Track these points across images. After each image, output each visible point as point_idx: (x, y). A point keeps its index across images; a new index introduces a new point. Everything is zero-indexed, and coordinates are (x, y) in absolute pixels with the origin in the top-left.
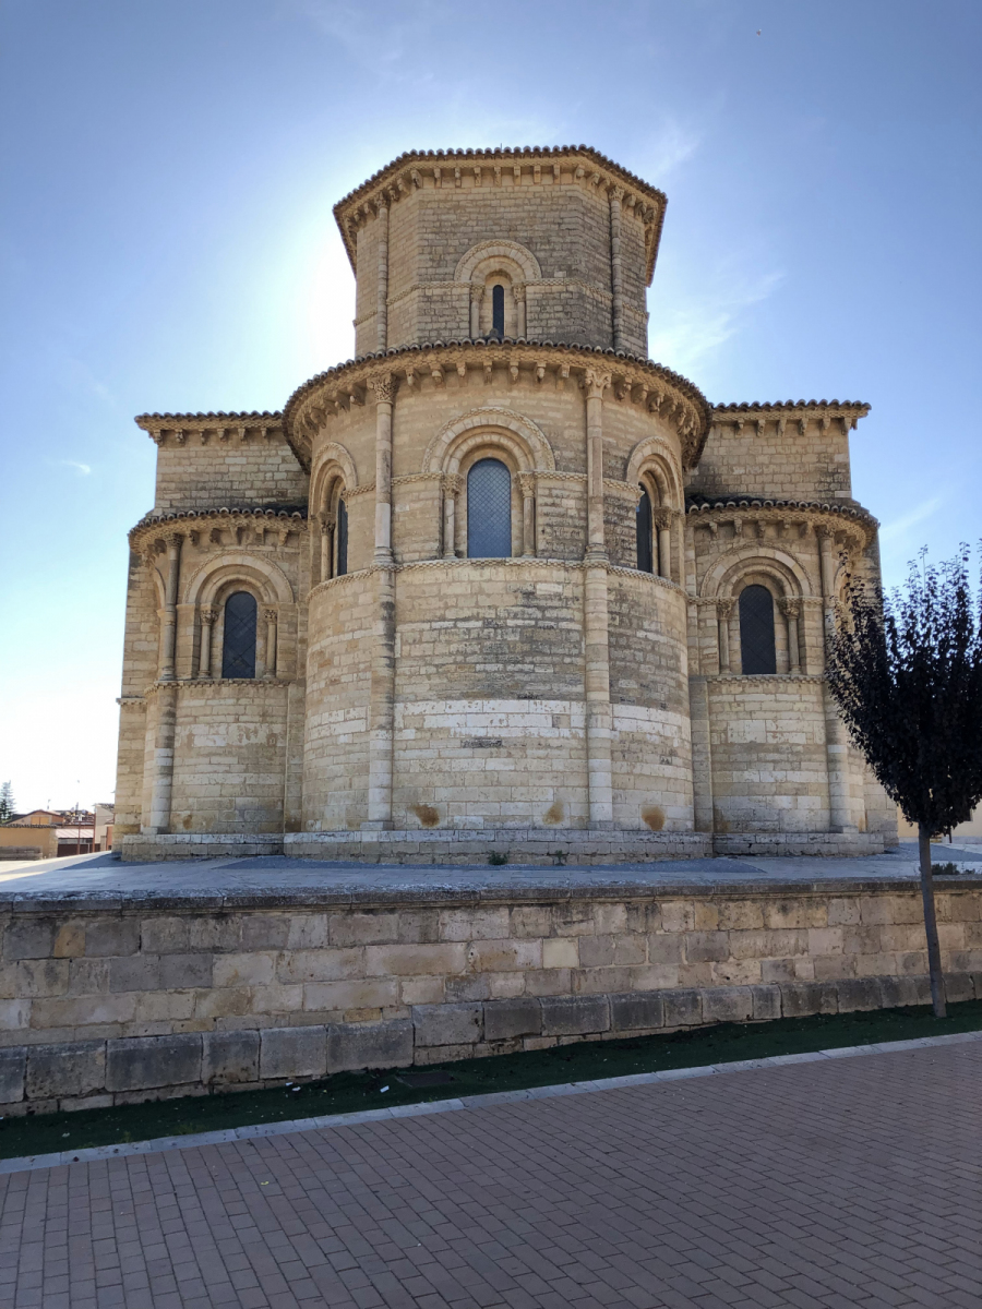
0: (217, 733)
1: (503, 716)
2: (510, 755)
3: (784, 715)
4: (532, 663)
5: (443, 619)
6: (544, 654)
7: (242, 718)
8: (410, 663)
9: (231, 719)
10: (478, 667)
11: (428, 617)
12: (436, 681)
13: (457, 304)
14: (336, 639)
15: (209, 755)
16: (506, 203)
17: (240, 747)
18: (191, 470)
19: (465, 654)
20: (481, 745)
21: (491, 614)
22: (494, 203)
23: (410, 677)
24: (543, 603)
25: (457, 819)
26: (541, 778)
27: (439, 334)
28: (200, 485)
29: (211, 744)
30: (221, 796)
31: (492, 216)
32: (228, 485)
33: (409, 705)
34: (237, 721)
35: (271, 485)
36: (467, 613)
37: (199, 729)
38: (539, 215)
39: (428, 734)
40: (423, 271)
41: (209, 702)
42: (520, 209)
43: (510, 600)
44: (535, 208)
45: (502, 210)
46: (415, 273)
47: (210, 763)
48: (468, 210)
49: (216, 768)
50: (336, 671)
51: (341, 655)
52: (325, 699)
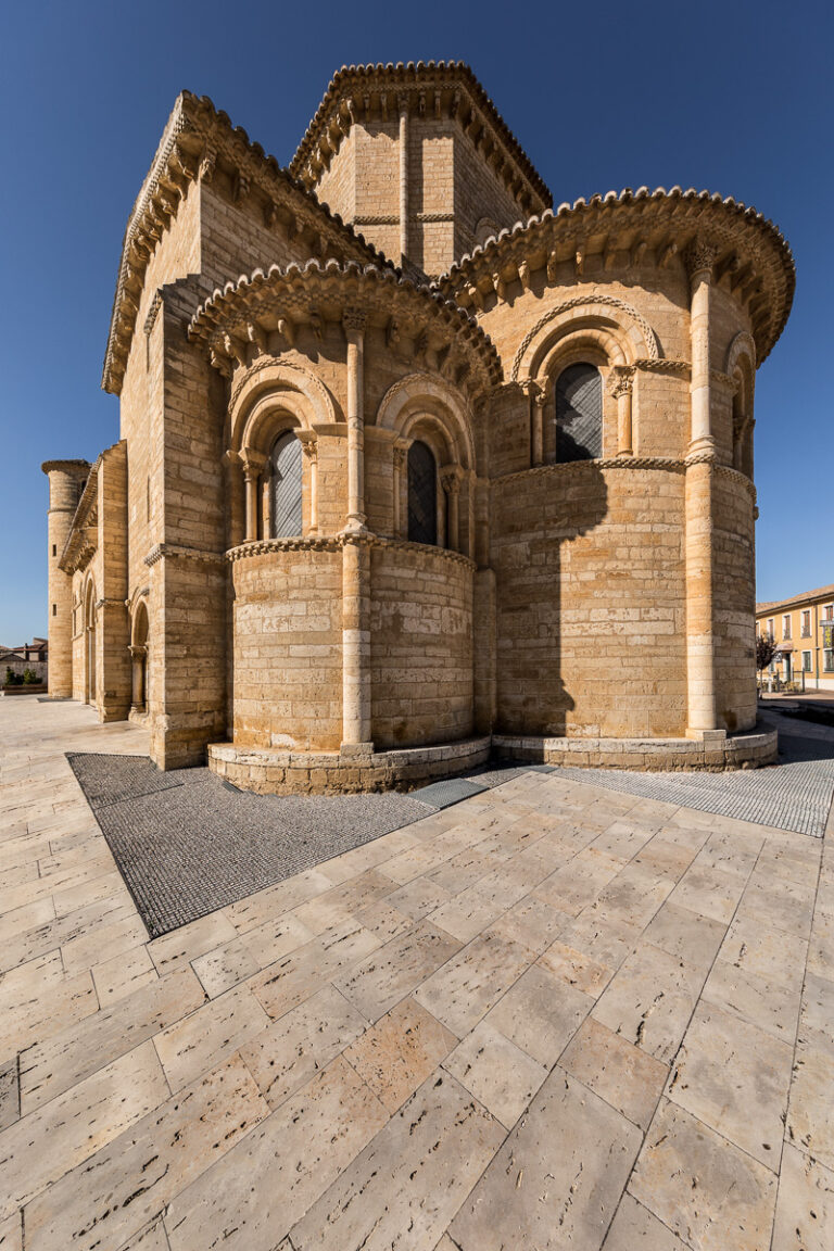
0: (430, 617)
5: (736, 531)
8: (717, 570)
9: (443, 600)
11: (728, 527)
14: (617, 527)
15: (424, 644)
16: (500, 198)
17: (451, 637)
22: (496, 192)
23: (717, 583)
25: (745, 721)
29: (424, 630)
30: (438, 696)
31: (494, 201)
33: (716, 612)
34: (448, 604)
37: (409, 609)
39: (731, 643)
41: (420, 575)
45: (498, 202)
47: (426, 656)
48: (481, 179)
49: (431, 661)
50: (619, 563)
51: (630, 547)
52: (597, 593)
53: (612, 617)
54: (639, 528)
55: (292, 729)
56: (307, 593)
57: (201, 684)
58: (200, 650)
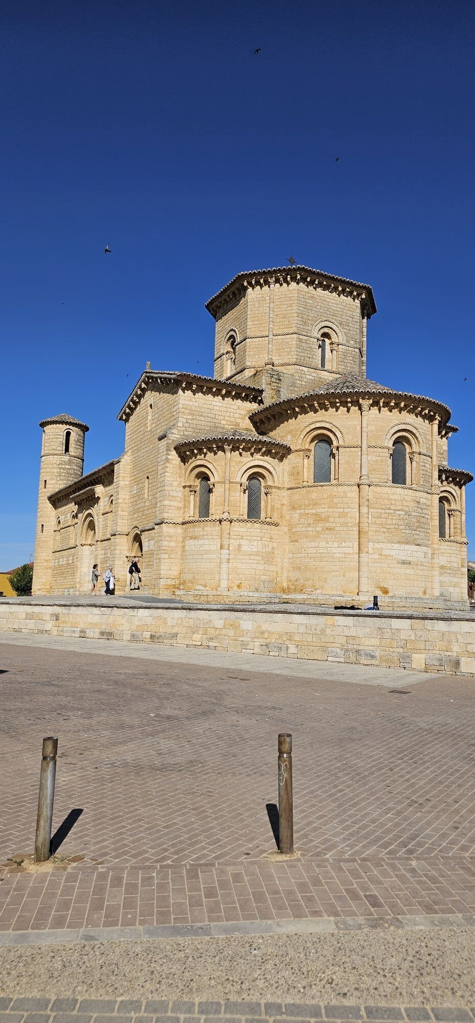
0: (253, 545)
1: (411, 552)
2: (413, 568)
3: (452, 555)
4: (419, 531)
5: (389, 509)
6: (423, 528)
7: (263, 539)
8: (376, 526)
9: (259, 538)
10: (403, 531)
11: (384, 507)
12: (387, 535)
13: (313, 346)
14: (331, 510)
15: (250, 555)
16: (332, 301)
17: (262, 552)
18: (196, 404)
19: (398, 525)
20: (404, 563)
21: (407, 509)
22: (328, 300)
23: (376, 532)
24: (422, 506)
25: (396, 593)
26: (421, 578)
27: (304, 360)
28: (200, 414)
29: (250, 550)
30: (255, 575)
31: (327, 306)
32: (213, 416)
33: (375, 544)
34: (261, 540)
35: (233, 419)
36: (399, 508)
37: (243, 542)
38: (345, 311)
39: (384, 557)
40: (299, 326)
41: (249, 530)
42: (338, 306)
43: (413, 504)
44: (343, 307)
45: (330, 304)
46: (294, 325)
47: (250, 559)
48: (317, 300)
49: (252, 561)
50: (331, 524)
51: (334, 518)
52: (322, 536)
53: (327, 545)
54: (339, 510)
55: (203, 583)
56: (210, 537)
57: (172, 569)
58: (172, 556)
